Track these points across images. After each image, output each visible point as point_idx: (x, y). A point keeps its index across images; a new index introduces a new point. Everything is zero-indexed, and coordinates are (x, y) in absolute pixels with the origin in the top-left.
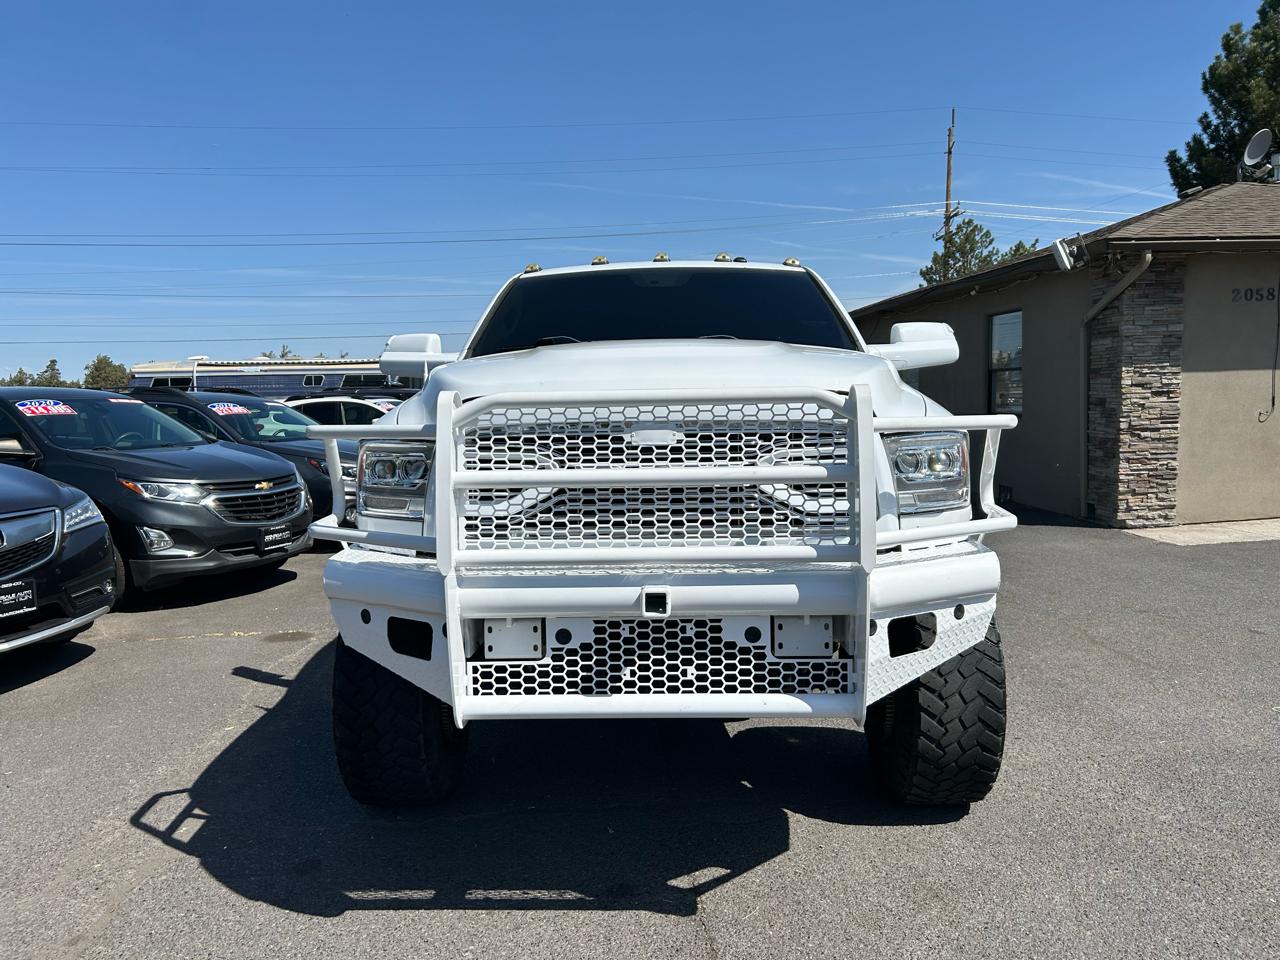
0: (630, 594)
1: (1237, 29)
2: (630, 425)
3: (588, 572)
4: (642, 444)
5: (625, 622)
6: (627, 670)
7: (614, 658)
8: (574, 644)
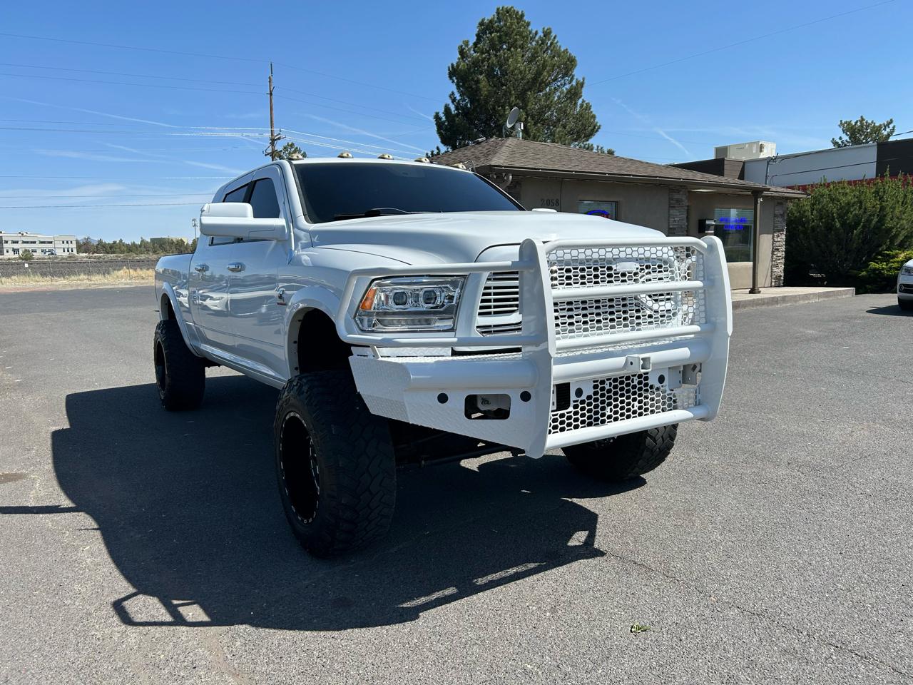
0: (621, 361)
1: (466, 43)
2: (617, 260)
3: (593, 351)
4: (622, 271)
5: (608, 380)
6: (608, 409)
7: (603, 402)
8: (584, 397)
